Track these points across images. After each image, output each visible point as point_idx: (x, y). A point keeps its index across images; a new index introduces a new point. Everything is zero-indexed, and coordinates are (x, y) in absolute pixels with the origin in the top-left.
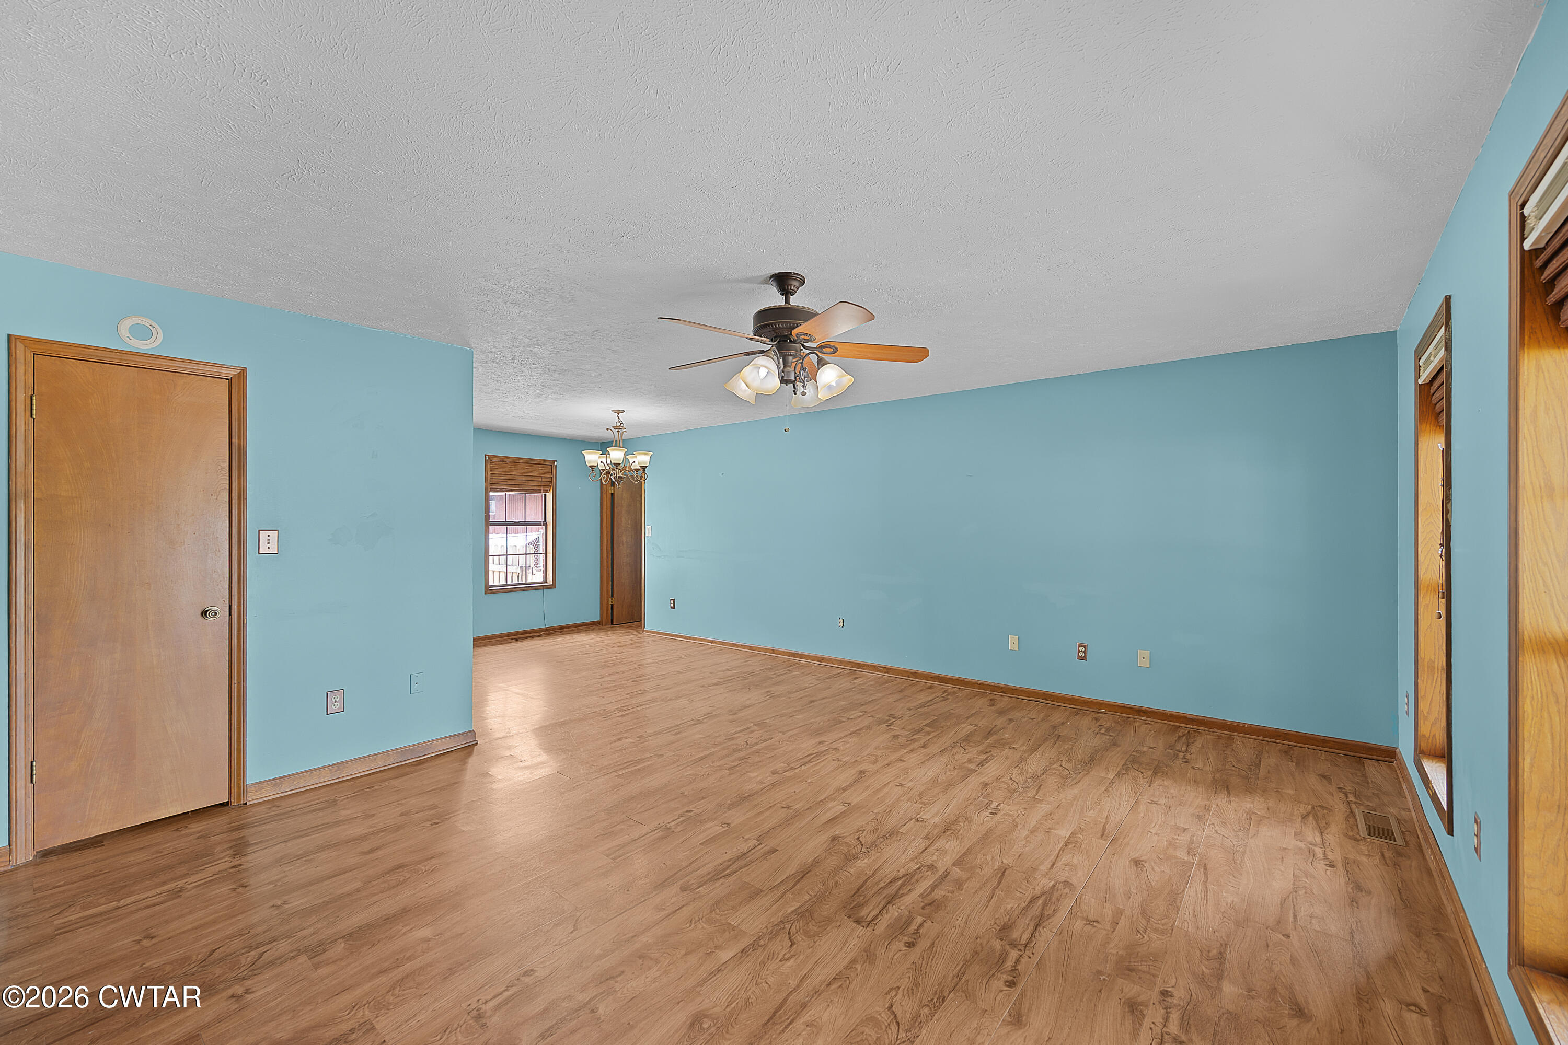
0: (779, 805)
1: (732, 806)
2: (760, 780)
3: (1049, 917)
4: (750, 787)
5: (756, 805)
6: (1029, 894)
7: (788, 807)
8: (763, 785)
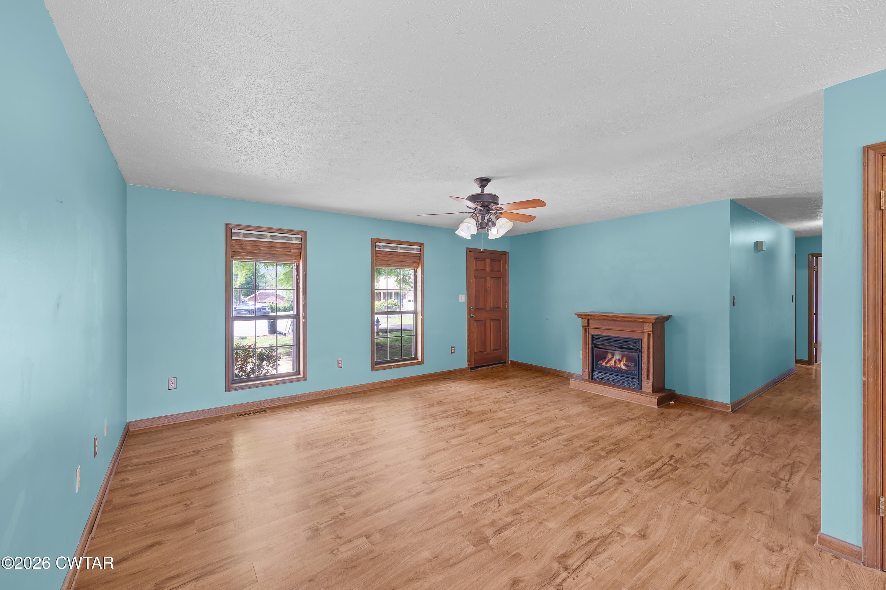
0: (484, 445)
1: (510, 447)
2: (492, 461)
4: (500, 457)
5: (497, 446)
7: (479, 444)
8: (490, 457)
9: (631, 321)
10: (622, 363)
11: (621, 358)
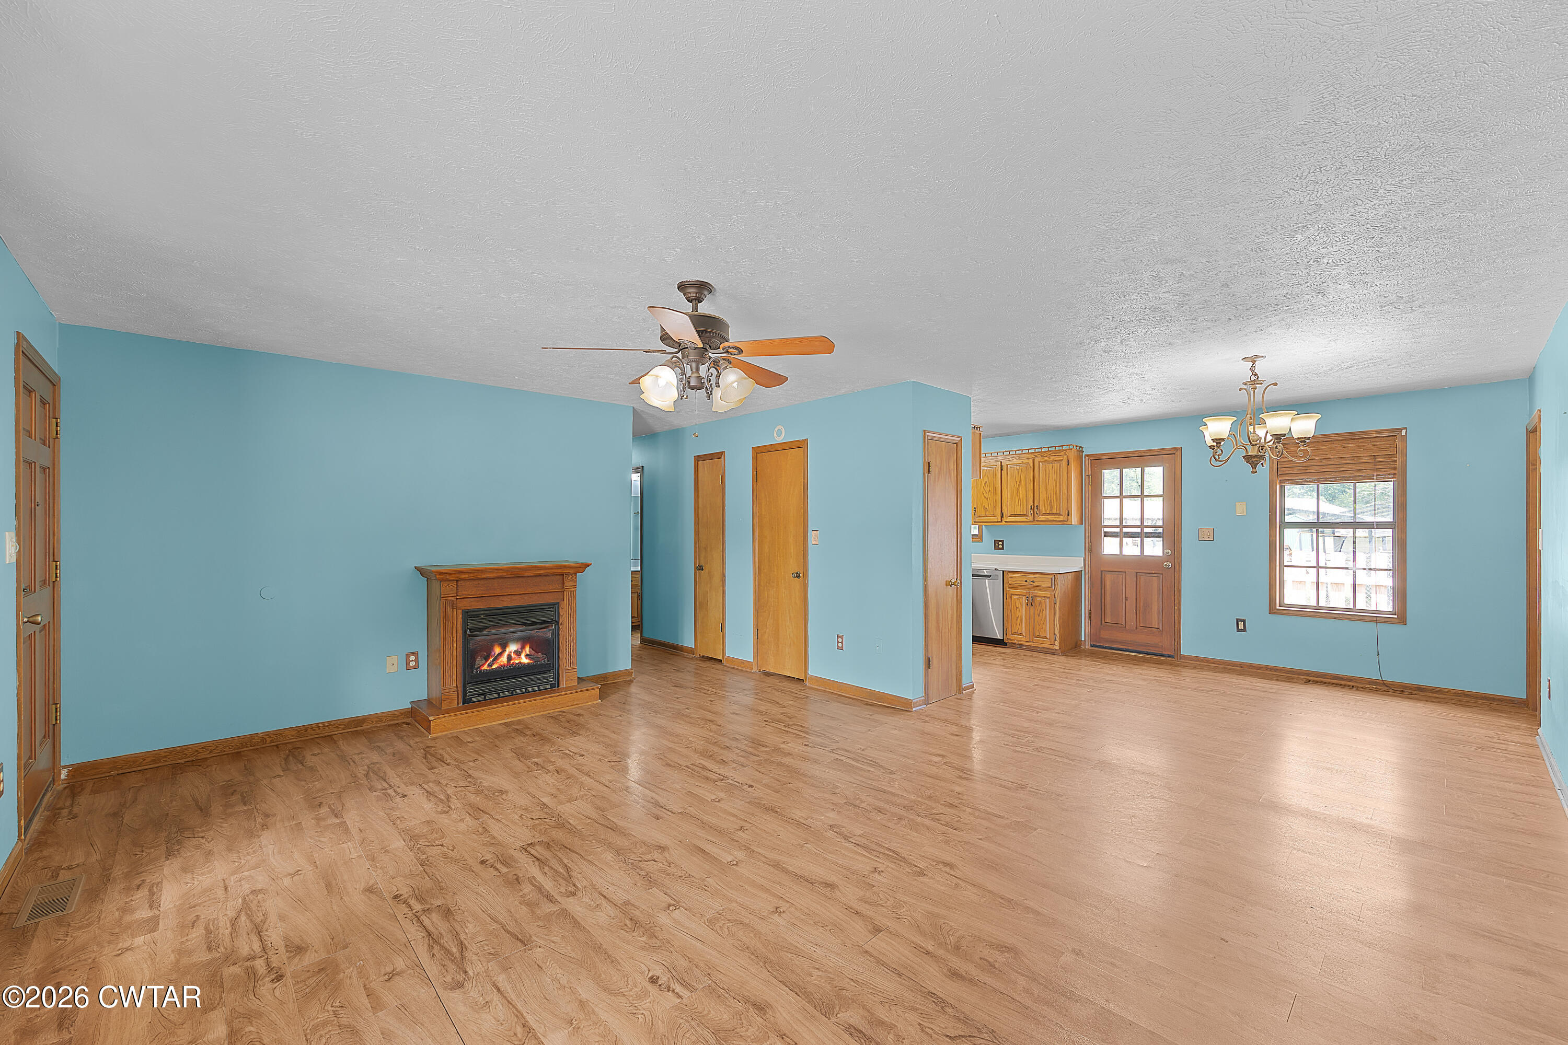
3: (430, 948)
6: (472, 947)
9: (548, 575)
10: (523, 656)
11: (520, 647)
